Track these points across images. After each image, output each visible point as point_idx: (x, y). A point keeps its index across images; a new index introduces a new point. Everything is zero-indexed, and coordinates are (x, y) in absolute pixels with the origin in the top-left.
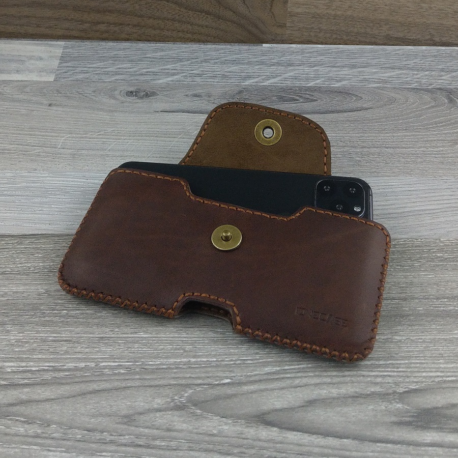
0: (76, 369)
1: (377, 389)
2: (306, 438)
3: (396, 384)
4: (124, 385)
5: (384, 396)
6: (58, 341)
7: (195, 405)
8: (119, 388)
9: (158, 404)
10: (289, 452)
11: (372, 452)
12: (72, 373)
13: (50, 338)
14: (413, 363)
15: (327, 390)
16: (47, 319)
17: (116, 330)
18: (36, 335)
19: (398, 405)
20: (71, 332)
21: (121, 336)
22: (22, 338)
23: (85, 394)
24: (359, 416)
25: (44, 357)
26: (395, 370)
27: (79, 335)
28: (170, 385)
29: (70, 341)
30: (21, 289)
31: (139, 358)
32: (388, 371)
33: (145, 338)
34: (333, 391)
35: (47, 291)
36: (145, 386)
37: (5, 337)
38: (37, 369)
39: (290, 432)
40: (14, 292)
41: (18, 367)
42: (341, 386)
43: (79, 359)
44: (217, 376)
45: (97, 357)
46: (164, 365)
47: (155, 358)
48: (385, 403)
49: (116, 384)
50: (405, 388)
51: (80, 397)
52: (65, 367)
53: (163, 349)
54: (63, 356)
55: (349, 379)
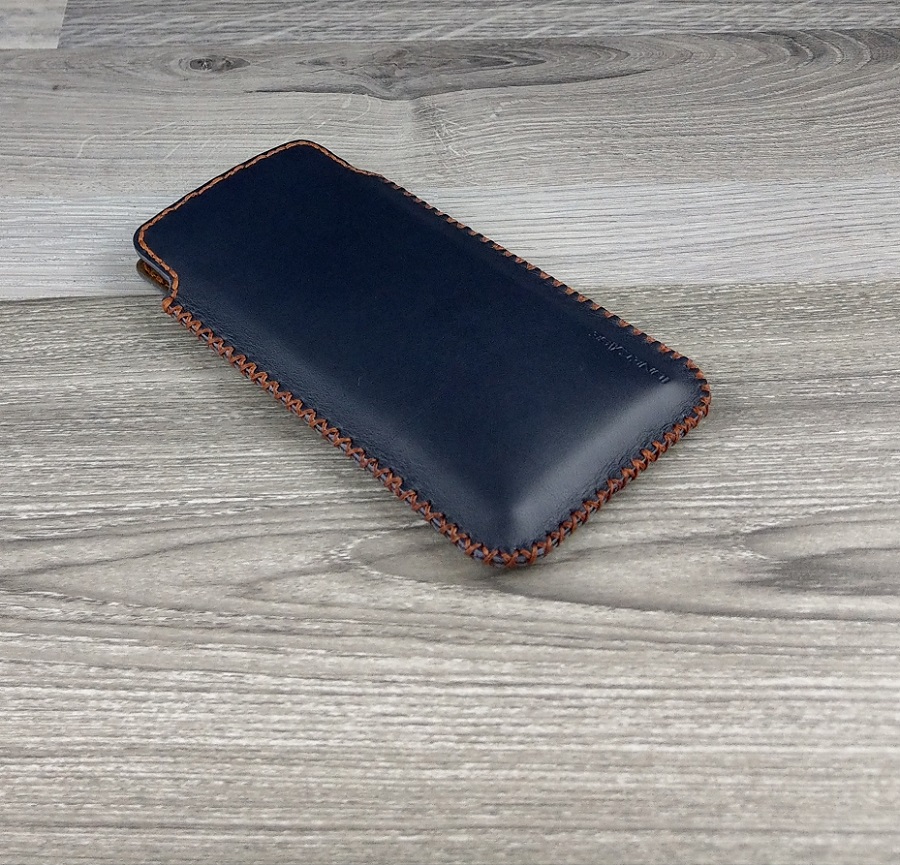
0: (146, 511)
1: (703, 529)
2: (578, 612)
3: (736, 519)
4: (234, 533)
5: (718, 540)
6: (108, 467)
7: (368, 563)
8: (227, 540)
9: (301, 563)
10: (550, 634)
11: (704, 630)
12: (138, 518)
13: (94, 463)
14: (766, 485)
15: (609, 533)
16: (84, 432)
17: (213, 446)
18: (67, 458)
19: (744, 554)
20: (131, 452)
21: (222, 455)
22: (42, 464)
23: (165, 551)
24: (674, 575)
25: (85, 493)
26: (734, 497)
27: (145, 457)
28: (319, 532)
29: (129, 466)
30: (33, 386)
31: (257, 489)
32: (719, 499)
33: (266, 457)
34: (621, 533)
35: (80, 388)
36: (273, 535)
37: (10, 464)
38: (75, 513)
39: (547, 602)
40: (21, 392)
41: (40, 511)
42: (634, 525)
43: (149, 494)
44: (403, 516)
45: (180, 490)
46: (305, 499)
47: (286, 489)
48: (720, 551)
49: (221, 533)
50: (755, 526)
51: (156, 557)
52: (125, 509)
53: (301, 473)
54: (119, 492)
55: (648, 514)
